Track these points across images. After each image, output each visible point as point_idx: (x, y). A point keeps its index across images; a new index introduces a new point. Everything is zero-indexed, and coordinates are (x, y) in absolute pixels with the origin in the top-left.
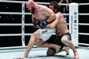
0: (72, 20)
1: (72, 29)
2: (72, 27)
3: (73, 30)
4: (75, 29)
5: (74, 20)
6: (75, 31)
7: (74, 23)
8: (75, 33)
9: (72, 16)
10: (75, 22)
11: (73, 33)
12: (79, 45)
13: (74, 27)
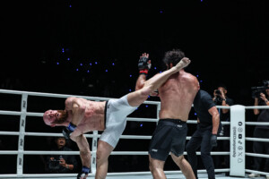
0: (235, 134)
1: (234, 149)
2: (234, 145)
3: (237, 151)
4: (240, 149)
5: (238, 133)
6: (240, 151)
7: (237, 139)
8: (240, 154)
9: (235, 128)
10: (240, 138)
11: (237, 154)
12: (246, 173)
13: (238, 145)
